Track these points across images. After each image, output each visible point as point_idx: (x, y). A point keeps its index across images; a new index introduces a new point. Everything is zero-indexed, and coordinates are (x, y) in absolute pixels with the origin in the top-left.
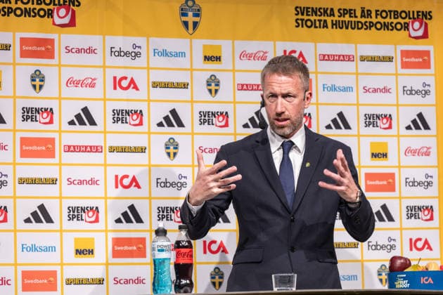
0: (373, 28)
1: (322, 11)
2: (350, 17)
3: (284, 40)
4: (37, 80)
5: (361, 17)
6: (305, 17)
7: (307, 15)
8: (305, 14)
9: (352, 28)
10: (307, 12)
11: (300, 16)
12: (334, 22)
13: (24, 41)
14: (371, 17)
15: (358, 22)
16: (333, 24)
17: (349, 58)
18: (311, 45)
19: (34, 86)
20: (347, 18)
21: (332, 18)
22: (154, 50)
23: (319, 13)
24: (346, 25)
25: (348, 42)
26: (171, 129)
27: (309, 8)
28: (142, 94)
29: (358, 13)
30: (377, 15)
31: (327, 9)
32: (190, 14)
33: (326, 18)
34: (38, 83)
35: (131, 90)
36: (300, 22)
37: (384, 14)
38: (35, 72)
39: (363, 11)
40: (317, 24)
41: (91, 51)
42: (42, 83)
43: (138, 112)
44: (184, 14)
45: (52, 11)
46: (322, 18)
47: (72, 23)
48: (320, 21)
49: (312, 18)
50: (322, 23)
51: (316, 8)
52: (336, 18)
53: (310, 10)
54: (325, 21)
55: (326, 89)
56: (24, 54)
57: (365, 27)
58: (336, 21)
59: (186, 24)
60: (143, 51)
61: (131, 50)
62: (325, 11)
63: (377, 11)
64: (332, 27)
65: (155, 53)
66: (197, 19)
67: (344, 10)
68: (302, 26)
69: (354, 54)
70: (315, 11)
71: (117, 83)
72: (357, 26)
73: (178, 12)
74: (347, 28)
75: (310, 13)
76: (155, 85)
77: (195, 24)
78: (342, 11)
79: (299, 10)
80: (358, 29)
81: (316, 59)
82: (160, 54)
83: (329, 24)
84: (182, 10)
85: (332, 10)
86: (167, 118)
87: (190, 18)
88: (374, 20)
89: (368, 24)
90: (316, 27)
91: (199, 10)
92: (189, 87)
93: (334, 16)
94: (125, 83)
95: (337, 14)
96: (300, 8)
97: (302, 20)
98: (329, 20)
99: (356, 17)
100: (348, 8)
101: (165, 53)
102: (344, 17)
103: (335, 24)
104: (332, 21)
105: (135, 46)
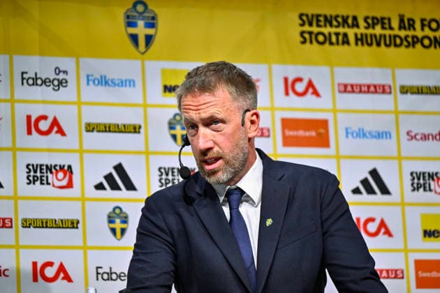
0: (418, 46)
1: (340, 20)
2: (383, 28)
3: (283, 61)
5: (400, 28)
6: (315, 29)
7: (318, 26)
9: (386, 45)
10: (318, 21)
11: (306, 28)
12: (359, 36)
14: (414, 29)
15: (395, 36)
16: (357, 39)
17: (383, 90)
18: (325, 70)
20: (378, 30)
21: (355, 30)
22: (88, 76)
23: (335, 23)
24: (378, 41)
26: (116, 193)
28: (71, 141)
29: (395, 24)
30: (423, 26)
31: (348, 17)
32: (141, 23)
33: (346, 30)
35: (54, 135)
36: (307, 36)
37: (434, 25)
39: (402, 21)
40: (334, 39)
43: (66, 168)
44: (131, 24)
46: (341, 30)
48: (337, 34)
49: (326, 30)
50: (341, 38)
51: (331, 16)
52: (362, 30)
53: (322, 19)
54: (345, 35)
55: (350, 136)
57: (405, 43)
58: (362, 35)
59: (134, 38)
60: (71, 78)
61: (52, 76)
62: (345, 20)
63: (422, 20)
64: (357, 44)
65: (88, 80)
66: (151, 31)
67: (373, 18)
68: (311, 42)
69: (391, 83)
70: (328, 21)
71: (32, 125)
72: (393, 42)
74: (378, 44)
75: (322, 23)
76: (91, 128)
77: (149, 39)
78: (370, 21)
79: (304, 18)
80: (396, 45)
81: (333, 91)
82: (96, 82)
83: (352, 39)
84: (128, 17)
85: (355, 18)
86: (109, 178)
87: (141, 30)
88: (419, 34)
89: (410, 40)
90: (331, 43)
91: (153, 18)
92: (142, 130)
93: (358, 26)
94: (44, 125)
95: (362, 23)
97: (310, 33)
98: (351, 33)
99: (391, 28)
100: (379, 16)
101: (104, 81)
102: (373, 28)
103: (360, 40)
104: (356, 35)
105: (58, 71)
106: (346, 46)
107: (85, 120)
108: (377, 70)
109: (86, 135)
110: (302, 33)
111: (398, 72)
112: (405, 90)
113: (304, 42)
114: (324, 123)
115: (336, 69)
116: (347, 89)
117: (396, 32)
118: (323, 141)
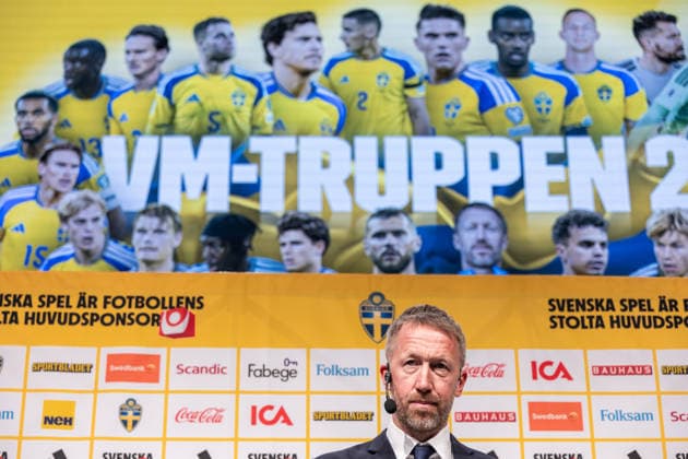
1: (593, 303)
2: (641, 309)
3: (531, 346)
4: (130, 414)
5: (661, 309)
6: (566, 314)
7: (569, 310)
8: (566, 308)
9: (645, 326)
10: (569, 306)
11: (557, 313)
12: (615, 319)
13: (112, 359)
14: (677, 310)
15: (655, 318)
16: (612, 322)
17: (643, 371)
19: (125, 423)
20: (636, 312)
21: (611, 312)
22: (319, 366)
23: (588, 307)
25: (639, 346)
27: (572, 300)
31: (602, 300)
32: (377, 314)
33: (600, 313)
34: (130, 417)
36: (557, 320)
38: (127, 402)
39: (662, 301)
40: (587, 322)
41: (217, 370)
42: (136, 418)
45: (160, 317)
46: (595, 313)
47: (190, 332)
48: (591, 318)
49: (578, 314)
50: (594, 321)
51: (584, 300)
52: (618, 312)
53: (574, 303)
54: (599, 318)
55: (606, 418)
56: (112, 377)
57: (667, 324)
58: (618, 317)
59: (370, 329)
60: (301, 369)
61: (281, 367)
64: (612, 326)
65: (319, 370)
67: (630, 301)
68: (562, 326)
69: (651, 364)
70: (581, 305)
71: (257, 415)
72: (653, 323)
73: (357, 311)
74: (637, 326)
75: (574, 308)
76: (319, 417)
78: (627, 303)
79: (555, 303)
80: (656, 326)
81: (587, 373)
82: (327, 371)
84: (363, 308)
85: (610, 301)
89: (672, 320)
90: (584, 327)
91: (390, 309)
92: (375, 418)
96: (558, 301)
97: (561, 318)
98: (606, 316)
101: (335, 371)
102: (631, 310)
103: (615, 322)
104: (611, 318)
105: (287, 362)
106: (600, 328)
107: (313, 409)
108: (635, 352)
109: (313, 424)
110: (552, 318)
111: (660, 353)
112: (667, 371)
113: (555, 326)
114: (577, 407)
115: (589, 352)
116: (601, 371)
117: (657, 313)
118: (575, 424)
